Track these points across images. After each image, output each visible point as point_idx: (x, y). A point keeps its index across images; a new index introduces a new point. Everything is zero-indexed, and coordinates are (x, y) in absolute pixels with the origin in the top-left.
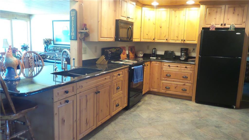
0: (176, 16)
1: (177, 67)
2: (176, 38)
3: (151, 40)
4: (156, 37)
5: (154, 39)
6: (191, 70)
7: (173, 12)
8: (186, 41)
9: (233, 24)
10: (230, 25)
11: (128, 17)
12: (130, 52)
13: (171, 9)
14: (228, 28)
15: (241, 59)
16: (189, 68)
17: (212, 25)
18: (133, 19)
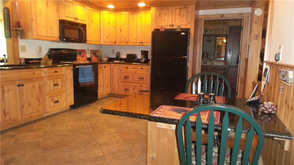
0: (134, 19)
1: (134, 68)
2: (135, 41)
3: (112, 43)
4: (117, 41)
5: (115, 42)
6: (147, 71)
7: (131, 15)
8: (144, 43)
9: (179, 25)
10: (177, 26)
11: (75, 18)
12: (92, 55)
13: (129, 12)
14: (175, 29)
15: (186, 58)
16: (144, 69)
17: (162, 27)
18: (84, 21)
